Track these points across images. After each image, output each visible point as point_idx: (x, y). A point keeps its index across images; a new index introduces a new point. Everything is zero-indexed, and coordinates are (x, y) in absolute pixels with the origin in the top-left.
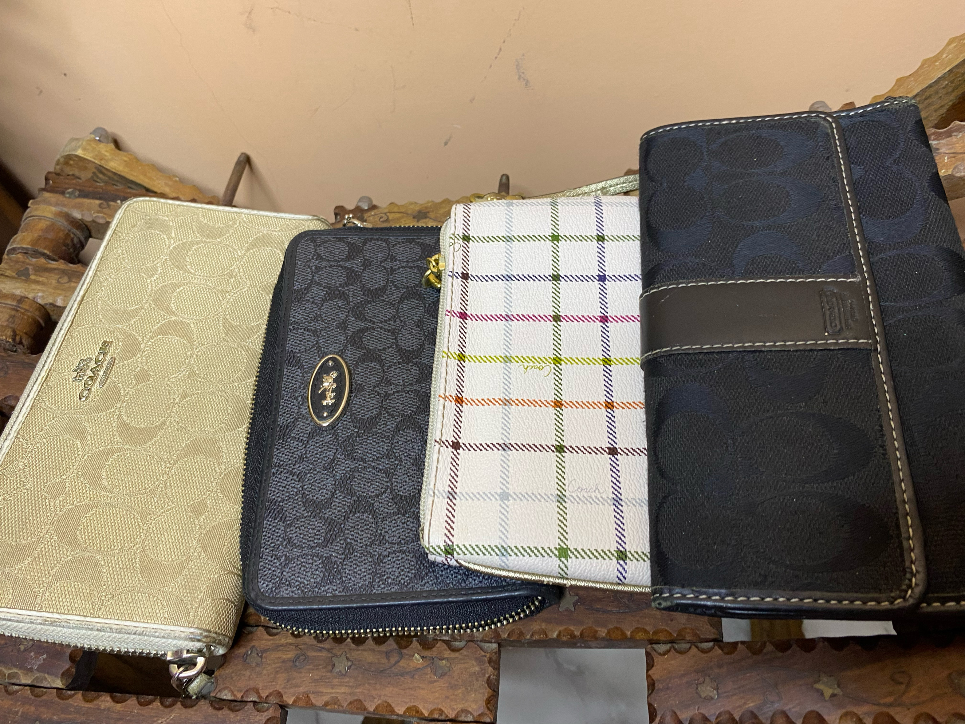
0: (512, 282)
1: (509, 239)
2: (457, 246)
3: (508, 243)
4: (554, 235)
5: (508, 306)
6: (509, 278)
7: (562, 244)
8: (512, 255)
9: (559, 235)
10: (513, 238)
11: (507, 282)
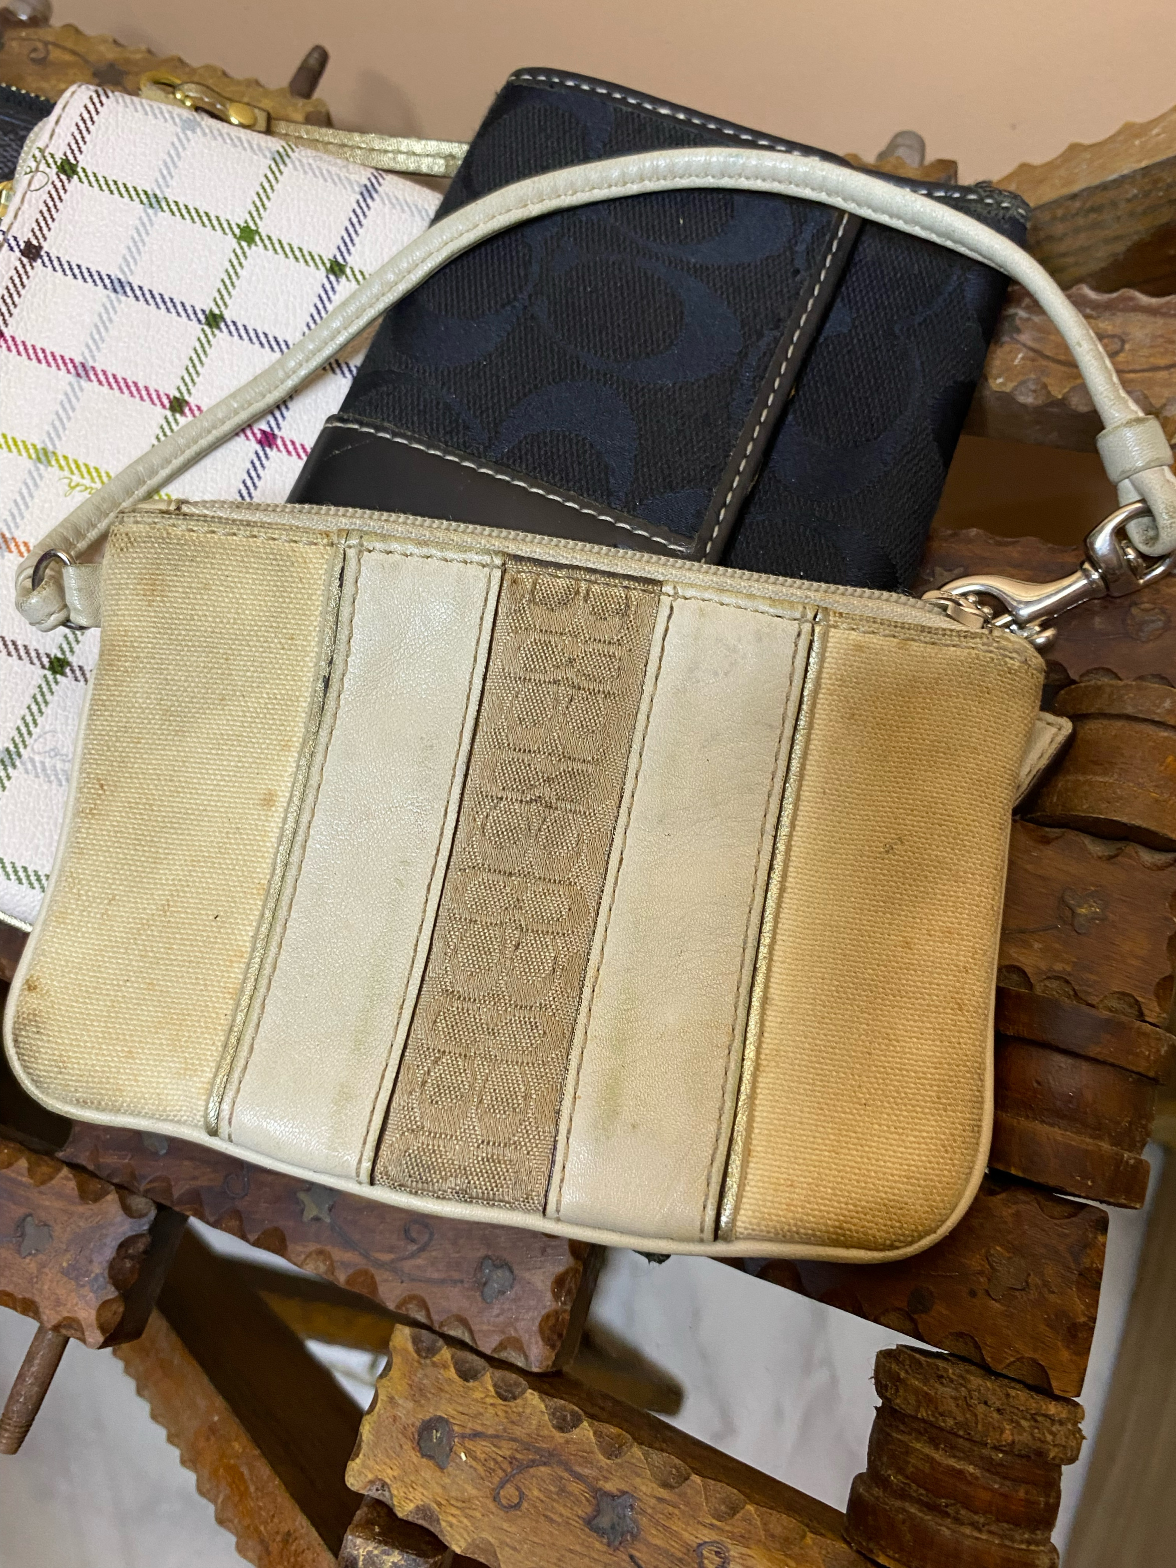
0: (123, 298)
1: (154, 201)
2: (39, 179)
3: (150, 211)
4: (248, 227)
5: (94, 348)
6: (119, 286)
7: (256, 251)
8: (146, 239)
9: (257, 232)
10: (164, 204)
11: (113, 295)
